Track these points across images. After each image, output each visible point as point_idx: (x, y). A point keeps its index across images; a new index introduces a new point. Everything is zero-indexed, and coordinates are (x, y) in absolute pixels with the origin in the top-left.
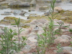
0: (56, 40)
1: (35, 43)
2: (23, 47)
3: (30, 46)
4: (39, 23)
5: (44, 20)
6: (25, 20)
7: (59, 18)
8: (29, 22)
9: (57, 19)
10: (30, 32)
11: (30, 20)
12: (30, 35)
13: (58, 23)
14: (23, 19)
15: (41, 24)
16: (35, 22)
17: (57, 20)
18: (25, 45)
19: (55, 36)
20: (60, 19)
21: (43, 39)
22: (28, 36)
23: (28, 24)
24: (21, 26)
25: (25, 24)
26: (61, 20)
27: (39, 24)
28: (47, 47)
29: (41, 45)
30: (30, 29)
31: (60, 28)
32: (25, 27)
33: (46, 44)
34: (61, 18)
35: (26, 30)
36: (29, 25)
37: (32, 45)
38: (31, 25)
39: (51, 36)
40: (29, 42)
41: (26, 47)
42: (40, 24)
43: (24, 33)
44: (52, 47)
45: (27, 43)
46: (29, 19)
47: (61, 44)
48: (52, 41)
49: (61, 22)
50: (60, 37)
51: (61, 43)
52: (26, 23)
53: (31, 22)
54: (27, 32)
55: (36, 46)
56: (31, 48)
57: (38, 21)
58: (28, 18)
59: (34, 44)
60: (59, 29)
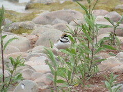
0: (104, 66)
1: (45, 73)
2: (13, 85)
3: (34, 82)
4: (57, 20)
5: (72, 12)
6: (18, 14)
7: (111, 7)
8: (31, 19)
9: (107, 9)
10: (33, 44)
11: (33, 14)
12: (33, 53)
13: (108, 19)
14: (15, 12)
15: (63, 23)
16: (47, 17)
17: (104, 11)
18: (19, 81)
19: (100, 56)
20: (113, 10)
21: (68, 63)
22: (28, 54)
23: (28, 23)
24: (10, 29)
25: (20, 24)
26: (115, 13)
27: (57, 22)
28: (80, 85)
29: (63, 79)
30: (34, 37)
31: (113, 34)
32: (19, 31)
33: (76, 78)
34: (116, 7)
35: (23, 39)
36: (29, 26)
37: (37, 80)
38: (35, 26)
39: (90, 56)
40: (30, 70)
41: (23, 86)
42: (58, 24)
43: (16, 47)
44: (94, 83)
45: (24, 75)
46: (30, 12)
47: (116, 76)
48: (93, 68)
49: (116, 17)
50: (113, 57)
51: (115, 73)
52: (22, 20)
53: (35, 19)
54: (26, 46)
55: (50, 82)
56: (35, 86)
57: (55, 14)
58: (27, 8)
59: (43, 78)
60: (111, 35)
